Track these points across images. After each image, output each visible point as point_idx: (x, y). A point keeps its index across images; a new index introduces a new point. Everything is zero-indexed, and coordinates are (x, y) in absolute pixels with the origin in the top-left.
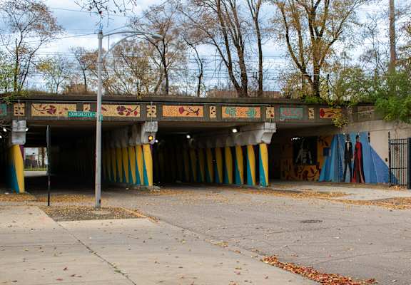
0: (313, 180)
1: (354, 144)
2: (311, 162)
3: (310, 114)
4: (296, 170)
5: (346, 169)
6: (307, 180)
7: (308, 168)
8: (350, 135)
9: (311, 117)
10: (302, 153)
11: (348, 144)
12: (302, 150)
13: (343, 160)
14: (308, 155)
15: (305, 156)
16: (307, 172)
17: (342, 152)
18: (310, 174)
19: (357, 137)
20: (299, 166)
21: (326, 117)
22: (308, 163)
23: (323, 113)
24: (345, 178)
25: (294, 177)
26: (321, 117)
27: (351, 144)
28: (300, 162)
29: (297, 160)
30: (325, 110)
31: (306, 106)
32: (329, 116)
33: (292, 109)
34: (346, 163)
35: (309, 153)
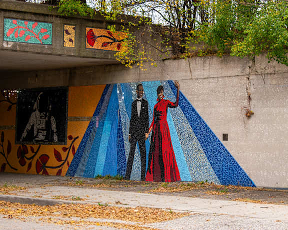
0: (59, 173)
1: (152, 103)
2: (55, 138)
3: (66, 37)
4: (22, 153)
5: (132, 154)
6: (46, 173)
7: (48, 150)
8: (145, 84)
9: (68, 44)
10: (36, 120)
11: (139, 104)
12: (37, 112)
13: (127, 135)
14: (48, 124)
15: (43, 125)
16: (45, 158)
17: (126, 120)
18: (53, 161)
19: (160, 89)
20: (28, 147)
21: (97, 45)
22: (49, 139)
23: (92, 38)
24: (129, 171)
25: (19, 166)
26: (88, 45)
27: (145, 103)
28: (31, 137)
29: (24, 134)
30: (97, 32)
31: (58, 21)
32: (105, 45)
33: (30, 24)
34: (132, 141)
35: (53, 119)
